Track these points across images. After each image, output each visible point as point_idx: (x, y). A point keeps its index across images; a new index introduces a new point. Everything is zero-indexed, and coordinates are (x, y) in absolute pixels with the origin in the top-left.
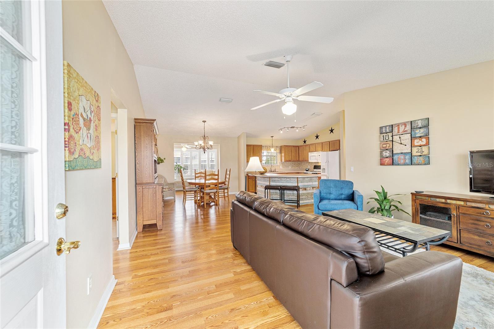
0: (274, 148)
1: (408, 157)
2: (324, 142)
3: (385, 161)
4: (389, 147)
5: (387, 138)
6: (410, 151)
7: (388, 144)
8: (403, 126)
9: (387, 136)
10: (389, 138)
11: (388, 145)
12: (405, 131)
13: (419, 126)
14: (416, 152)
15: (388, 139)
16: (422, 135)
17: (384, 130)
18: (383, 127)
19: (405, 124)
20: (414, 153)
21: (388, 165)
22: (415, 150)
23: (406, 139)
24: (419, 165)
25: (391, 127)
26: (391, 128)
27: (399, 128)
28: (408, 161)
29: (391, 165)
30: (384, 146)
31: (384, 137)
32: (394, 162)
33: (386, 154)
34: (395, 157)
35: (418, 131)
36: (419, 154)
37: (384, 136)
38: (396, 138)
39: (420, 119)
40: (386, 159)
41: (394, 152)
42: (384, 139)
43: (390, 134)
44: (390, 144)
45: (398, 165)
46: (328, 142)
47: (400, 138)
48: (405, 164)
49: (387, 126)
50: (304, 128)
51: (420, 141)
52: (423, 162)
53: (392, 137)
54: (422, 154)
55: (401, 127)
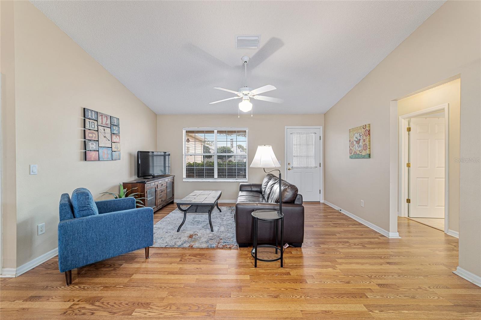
1: (109, 152)
3: (91, 156)
4: (95, 138)
5: (93, 126)
6: (111, 146)
7: (94, 133)
8: (105, 118)
9: (93, 124)
10: (95, 126)
11: (94, 135)
12: (107, 124)
13: (115, 124)
15: (94, 128)
16: (117, 133)
17: (90, 114)
19: (106, 116)
20: (114, 149)
21: (95, 160)
22: (114, 145)
23: (108, 133)
24: (116, 160)
25: (97, 114)
26: (97, 116)
27: (102, 118)
28: (109, 156)
29: (97, 160)
30: (91, 135)
31: (90, 123)
32: (100, 156)
33: (92, 146)
34: (101, 151)
35: (114, 128)
37: (90, 122)
38: (101, 129)
39: (116, 118)
40: (93, 153)
41: (99, 145)
42: (89, 126)
43: (96, 122)
44: (96, 135)
45: (103, 160)
47: (104, 130)
48: (107, 160)
49: (93, 111)
51: (116, 138)
52: (118, 158)
53: (97, 127)
54: (117, 150)
55: (103, 118)
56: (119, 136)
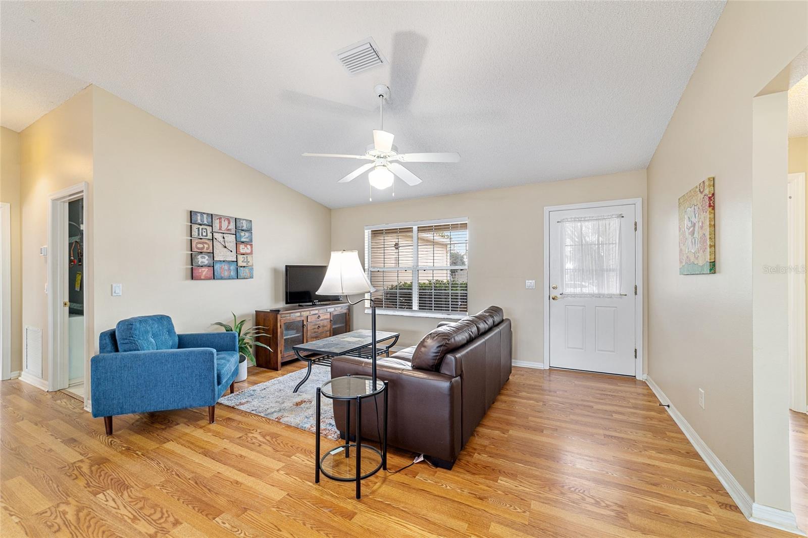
1: (233, 267)
3: (202, 273)
4: (207, 249)
5: (204, 234)
6: (235, 260)
7: (206, 243)
8: (227, 222)
9: (205, 230)
10: (207, 234)
11: (206, 246)
12: (229, 230)
13: (244, 228)
14: (242, 262)
15: (205, 236)
16: (247, 240)
17: (199, 218)
18: (199, 213)
19: (228, 219)
20: (240, 263)
21: (207, 279)
22: (240, 258)
23: (230, 242)
24: (244, 278)
25: (211, 217)
26: (211, 219)
27: (220, 222)
28: (233, 273)
29: (210, 279)
30: (200, 246)
31: (199, 230)
32: (215, 273)
33: (203, 260)
34: (217, 266)
35: (243, 234)
36: (244, 264)
37: (199, 228)
38: (218, 236)
39: (245, 220)
40: (203, 269)
41: (215, 259)
42: (199, 234)
43: (209, 229)
44: (209, 245)
45: (222, 278)
47: (224, 238)
48: (230, 278)
49: (204, 213)
51: (246, 248)
52: (249, 275)
53: (211, 234)
54: (247, 264)
55: (223, 222)
56: (251, 245)
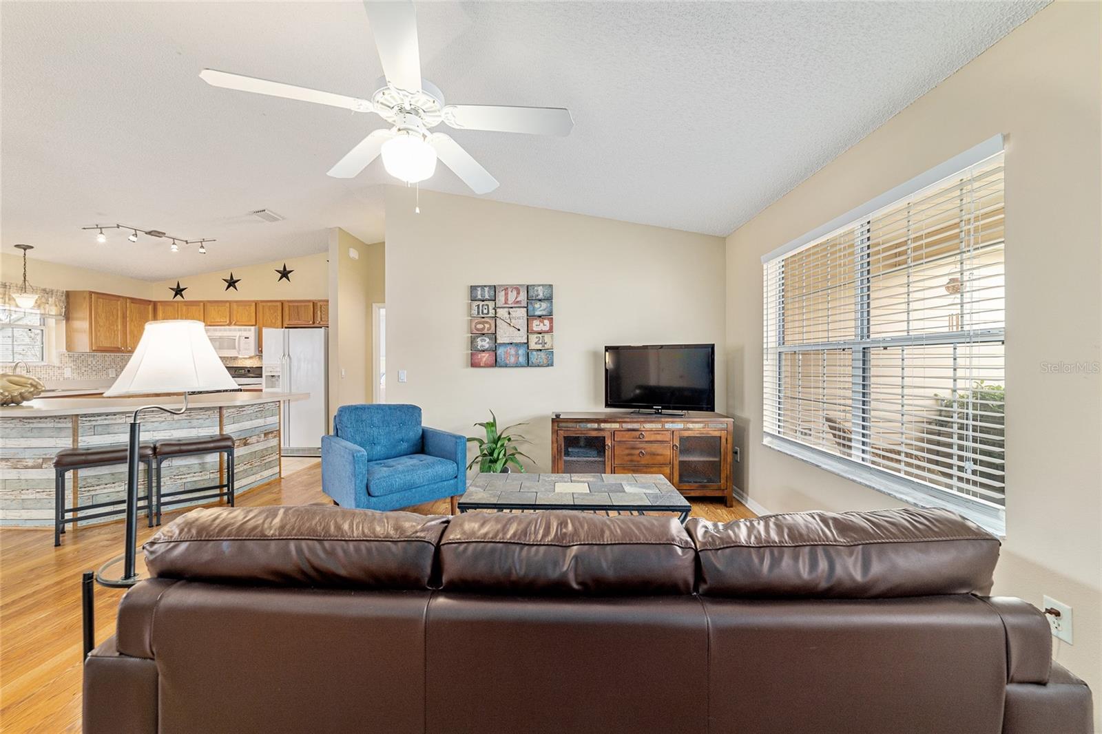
0: (37, 297)
1: (522, 351)
2: (262, 301)
3: (481, 359)
4: (488, 330)
5: (485, 311)
6: (526, 341)
7: (487, 322)
8: (515, 293)
9: (486, 307)
10: (488, 311)
11: (487, 326)
12: (518, 302)
13: (540, 297)
14: (536, 343)
15: (487, 314)
16: (544, 313)
17: (479, 293)
18: (479, 286)
19: (517, 289)
20: (533, 346)
21: (487, 366)
22: (533, 338)
23: (519, 318)
24: (539, 366)
25: (494, 289)
26: (493, 292)
27: (506, 294)
28: (522, 359)
29: (491, 366)
30: (480, 326)
31: (478, 308)
32: (498, 360)
33: (484, 343)
34: (500, 351)
35: (537, 306)
36: (539, 347)
37: (478, 306)
38: (502, 313)
39: (542, 285)
40: (483, 355)
41: (498, 342)
42: (478, 313)
43: (491, 304)
44: (490, 325)
45: (506, 366)
46: (279, 304)
47: (509, 313)
48: (517, 365)
49: (485, 286)
50: (202, 247)
51: (542, 324)
52: (545, 362)
53: (494, 311)
54: (544, 346)
55: (509, 292)
56: (551, 321)
